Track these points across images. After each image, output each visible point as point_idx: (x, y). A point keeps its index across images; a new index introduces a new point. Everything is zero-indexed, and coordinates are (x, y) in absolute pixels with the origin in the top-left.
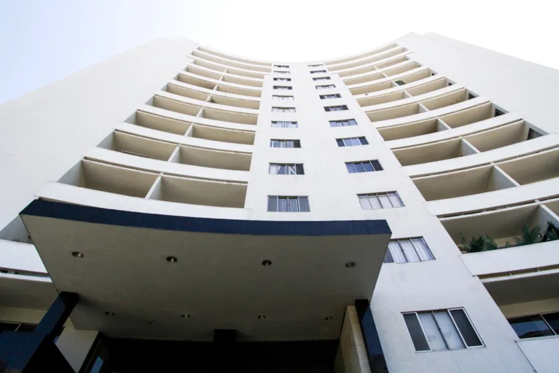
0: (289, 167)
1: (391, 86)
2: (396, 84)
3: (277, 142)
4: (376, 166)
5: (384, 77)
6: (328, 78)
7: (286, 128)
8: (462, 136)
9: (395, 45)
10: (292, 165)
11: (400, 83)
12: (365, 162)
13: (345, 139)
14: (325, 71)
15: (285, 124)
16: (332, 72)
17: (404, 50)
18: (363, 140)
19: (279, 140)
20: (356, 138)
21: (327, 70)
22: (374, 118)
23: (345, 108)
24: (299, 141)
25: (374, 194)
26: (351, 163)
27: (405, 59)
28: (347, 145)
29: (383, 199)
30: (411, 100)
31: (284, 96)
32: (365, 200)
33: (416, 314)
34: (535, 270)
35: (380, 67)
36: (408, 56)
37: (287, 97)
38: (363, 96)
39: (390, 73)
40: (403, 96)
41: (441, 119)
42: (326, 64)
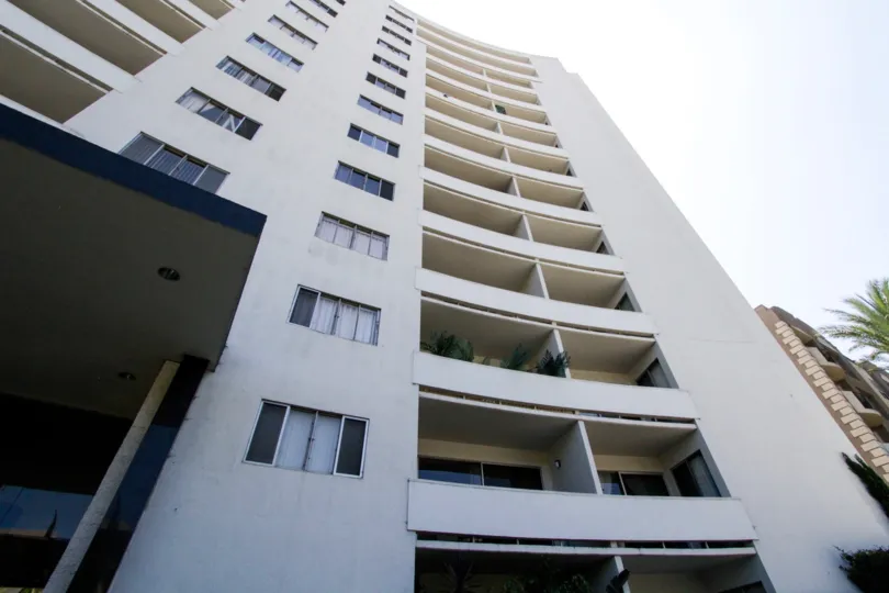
0: (232, 117)
1: (489, 107)
2: (495, 109)
3: (239, 68)
4: (387, 190)
5: (487, 90)
6: (408, 42)
7: (274, 60)
8: (527, 212)
9: (527, 61)
10: (238, 116)
11: (501, 110)
12: (372, 178)
13: (366, 132)
14: (410, 30)
15: (279, 54)
16: (420, 38)
17: (534, 74)
18: (393, 149)
19: (245, 69)
20: (384, 140)
21: (414, 32)
22: (432, 129)
23: (401, 93)
24: (283, 90)
25: (351, 225)
26: (349, 167)
27: (528, 85)
28: (362, 142)
29: (362, 239)
30: (499, 137)
31: (312, 17)
32: (330, 228)
33: (289, 408)
34: (497, 401)
35: (491, 75)
36: (533, 84)
37: (317, 21)
38: (439, 95)
39: (497, 91)
40: (494, 128)
41: (518, 180)
42: (420, 23)
